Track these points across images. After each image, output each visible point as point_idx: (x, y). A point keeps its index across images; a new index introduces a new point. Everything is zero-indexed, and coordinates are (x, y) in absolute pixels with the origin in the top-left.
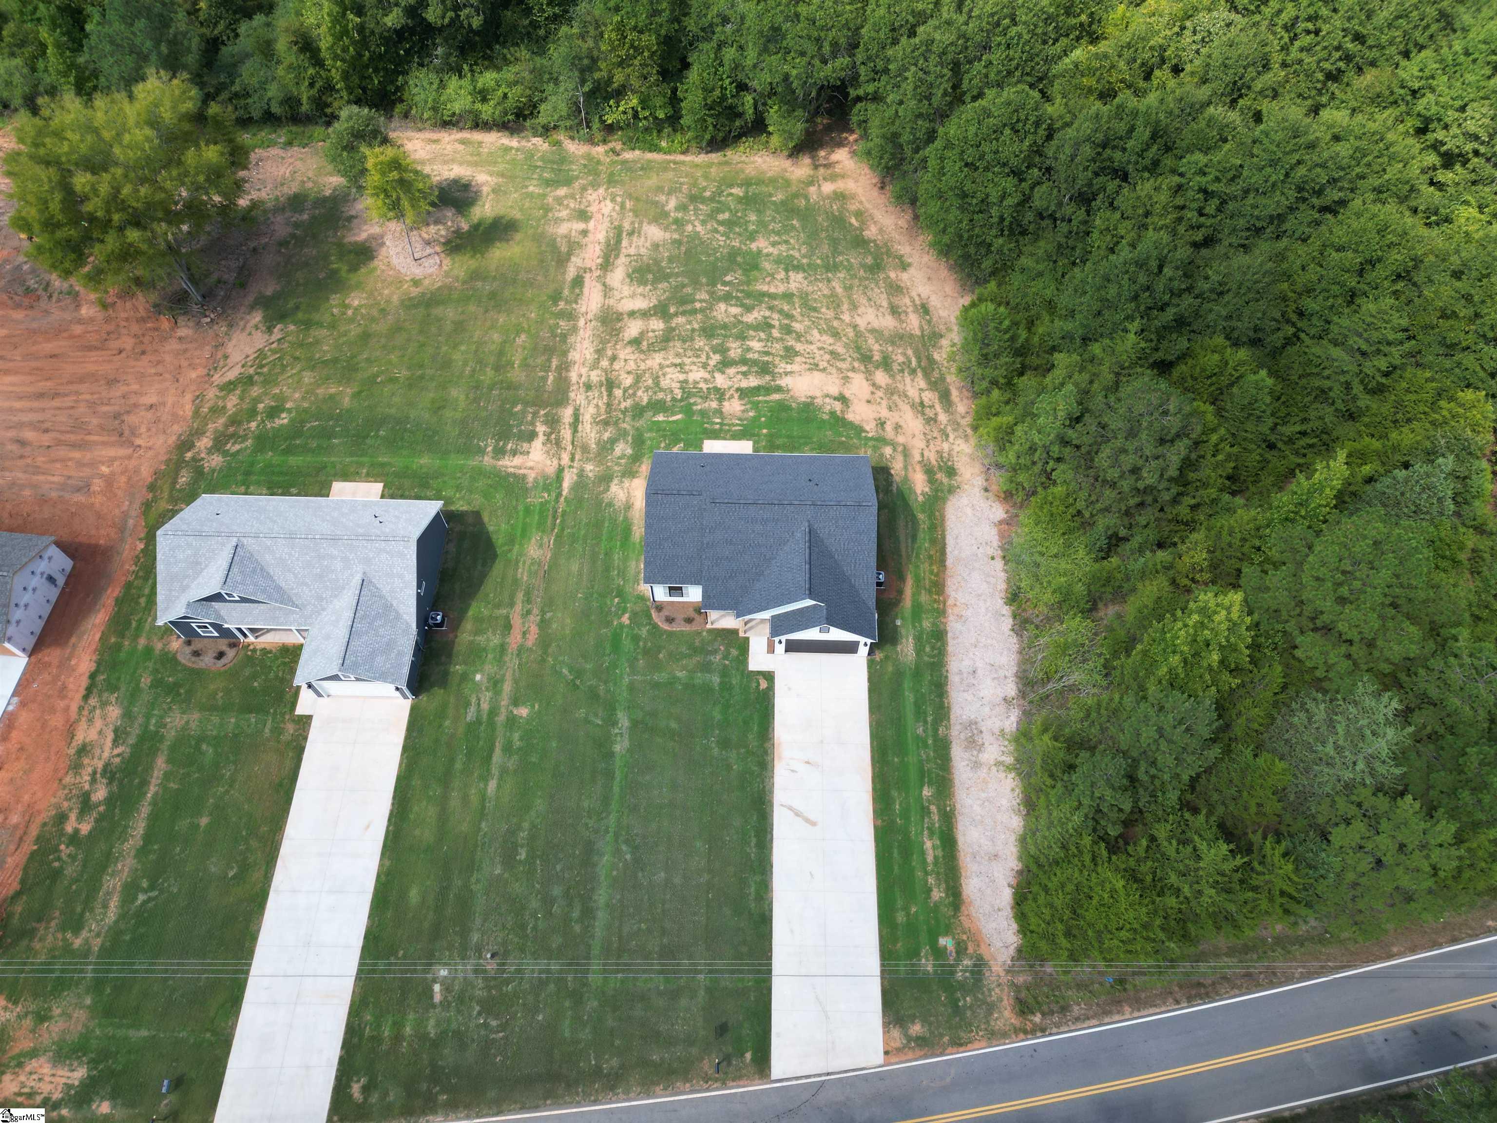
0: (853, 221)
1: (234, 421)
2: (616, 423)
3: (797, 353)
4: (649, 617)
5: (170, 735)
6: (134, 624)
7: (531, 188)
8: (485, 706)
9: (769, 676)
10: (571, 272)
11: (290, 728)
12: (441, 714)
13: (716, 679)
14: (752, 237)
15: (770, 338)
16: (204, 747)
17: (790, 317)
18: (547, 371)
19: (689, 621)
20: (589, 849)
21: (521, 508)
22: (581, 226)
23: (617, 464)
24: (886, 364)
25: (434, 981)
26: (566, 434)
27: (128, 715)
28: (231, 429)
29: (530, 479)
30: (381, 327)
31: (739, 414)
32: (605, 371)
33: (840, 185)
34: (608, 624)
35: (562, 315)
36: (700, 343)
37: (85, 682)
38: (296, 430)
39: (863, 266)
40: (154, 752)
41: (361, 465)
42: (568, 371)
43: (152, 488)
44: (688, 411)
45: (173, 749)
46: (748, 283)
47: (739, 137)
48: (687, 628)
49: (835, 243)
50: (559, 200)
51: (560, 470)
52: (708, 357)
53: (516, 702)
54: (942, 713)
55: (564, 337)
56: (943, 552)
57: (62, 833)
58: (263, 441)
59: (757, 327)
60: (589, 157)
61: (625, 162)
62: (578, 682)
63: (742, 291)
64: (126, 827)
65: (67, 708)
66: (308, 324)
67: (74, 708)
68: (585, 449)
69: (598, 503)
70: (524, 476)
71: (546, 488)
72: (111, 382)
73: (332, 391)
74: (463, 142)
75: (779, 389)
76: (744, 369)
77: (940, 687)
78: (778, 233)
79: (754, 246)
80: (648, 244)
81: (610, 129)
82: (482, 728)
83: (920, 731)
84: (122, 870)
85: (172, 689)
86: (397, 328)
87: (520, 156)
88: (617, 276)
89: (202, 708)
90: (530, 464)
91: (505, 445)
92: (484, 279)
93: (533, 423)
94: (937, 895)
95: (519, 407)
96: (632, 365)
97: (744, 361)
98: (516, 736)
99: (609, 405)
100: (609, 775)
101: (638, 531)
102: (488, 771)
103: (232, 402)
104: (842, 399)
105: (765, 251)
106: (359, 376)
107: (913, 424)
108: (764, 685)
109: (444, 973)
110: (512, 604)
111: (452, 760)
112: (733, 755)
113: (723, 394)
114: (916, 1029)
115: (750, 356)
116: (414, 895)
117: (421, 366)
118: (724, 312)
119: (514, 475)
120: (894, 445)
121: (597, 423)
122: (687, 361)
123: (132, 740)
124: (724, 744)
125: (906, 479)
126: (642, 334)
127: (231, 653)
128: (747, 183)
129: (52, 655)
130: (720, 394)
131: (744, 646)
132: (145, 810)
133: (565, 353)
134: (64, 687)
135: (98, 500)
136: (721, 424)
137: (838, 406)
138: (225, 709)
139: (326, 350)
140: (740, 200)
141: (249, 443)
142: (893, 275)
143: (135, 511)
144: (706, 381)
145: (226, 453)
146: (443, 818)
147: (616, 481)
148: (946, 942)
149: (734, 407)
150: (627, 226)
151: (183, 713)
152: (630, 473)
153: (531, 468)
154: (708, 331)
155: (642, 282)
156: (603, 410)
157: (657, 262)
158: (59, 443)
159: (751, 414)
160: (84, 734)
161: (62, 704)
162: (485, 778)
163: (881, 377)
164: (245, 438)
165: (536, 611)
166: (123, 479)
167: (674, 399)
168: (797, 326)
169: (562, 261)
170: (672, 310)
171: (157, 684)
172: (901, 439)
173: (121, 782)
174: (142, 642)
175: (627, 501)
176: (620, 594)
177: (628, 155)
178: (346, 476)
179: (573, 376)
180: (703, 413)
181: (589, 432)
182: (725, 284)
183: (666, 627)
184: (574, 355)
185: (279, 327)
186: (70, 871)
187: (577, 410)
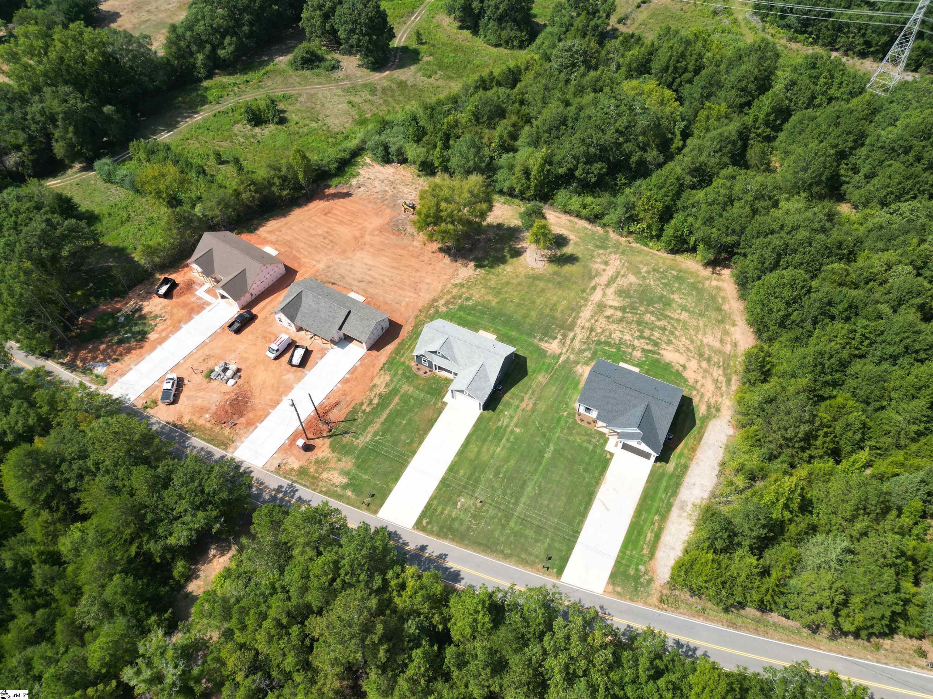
0: (720, 300)
1: (454, 298)
2: (588, 344)
3: (672, 343)
4: (574, 416)
5: (402, 391)
6: (401, 353)
7: (590, 247)
8: (505, 423)
9: (612, 455)
10: (593, 283)
11: (440, 404)
12: (490, 419)
13: (591, 448)
14: (673, 293)
15: (663, 333)
16: (411, 399)
17: (675, 328)
18: (569, 317)
19: (589, 423)
20: (524, 483)
21: (542, 362)
22: (604, 267)
23: (583, 359)
24: (709, 360)
25: (459, 501)
26: (568, 342)
27: (391, 380)
28: (452, 300)
29: (549, 353)
30: (515, 281)
31: (639, 357)
32: (592, 324)
33: (720, 284)
34: (558, 413)
35: (583, 298)
36: (634, 326)
37: (381, 366)
38: (473, 308)
39: (716, 319)
40: (395, 395)
41: (491, 327)
42: (578, 319)
43: (420, 311)
44: (619, 349)
45: (402, 396)
46: (663, 310)
47: (684, 251)
48: (587, 426)
49: (707, 306)
50: (599, 255)
51: (561, 354)
52: (635, 332)
53: (516, 426)
54: (675, 494)
55: (581, 307)
56: (701, 438)
57: (361, 408)
58: (461, 308)
59: (659, 328)
60: (618, 241)
61: (632, 247)
62: (540, 428)
63: (659, 312)
64: (380, 414)
65: (373, 371)
66: (489, 272)
67: (376, 372)
68: (573, 349)
69: (570, 371)
70: (547, 351)
71: (553, 358)
72: (417, 271)
73: (490, 298)
74: (570, 221)
75: (659, 354)
76: (648, 341)
77: (678, 485)
78: (685, 295)
79: (672, 296)
80: (628, 282)
81: (631, 233)
82: (502, 430)
83: (663, 496)
84: (375, 427)
85: (408, 378)
86: (520, 284)
87: (590, 233)
88: (610, 291)
89: (414, 387)
91: (544, 338)
92: (559, 276)
93: (557, 334)
94: (645, 552)
95: (554, 326)
96: (603, 326)
97: (649, 339)
98: (512, 437)
99: (588, 337)
100: (540, 463)
101: (582, 385)
102: (499, 444)
103: (455, 291)
104: (684, 367)
105: (676, 300)
106: (501, 296)
107: (710, 386)
108: (608, 456)
109: (463, 500)
110: (526, 393)
111: (488, 436)
112: (587, 475)
114: (619, 589)
115: (652, 337)
116: (462, 472)
117: (524, 300)
118: (648, 317)
119: (544, 350)
120: (698, 392)
121: (581, 342)
122: (626, 331)
123: (390, 388)
124: (586, 470)
125: (698, 406)
126: (612, 315)
127: (429, 373)
128: (680, 271)
129: (374, 353)
130: (634, 348)
131: (606, 441)
132: (387, 412)
133: (579, 313)
134: (374, 365)
135: (403, 309)
136: (630, 359)
137: (681, 369)
138: (421, 390)
139: (492, 283)
140: (674, 277)
141: (457, 307)
142: (727, 327)
143: (413, 317)
144: (630, 341)
145: (448, 308)
146: (479, 453)
147: (580, 365)
148: (642, 568)
149: (638, 354)
150: (622, 273)
151: (408, 386)
152: (586, 364)
153: (551, 349)
154: (639, 323)
155: (620, 296)
156: (585, 338)
157: (629, 290)
158: (395, 286)
159: (644, 359)
160: (376, 381)
161: (372, 369)
162: (498, 446)
163: (704, 364)
164: (455, 305)
165: (534, 399)
166: (412, 305)
167: (615, 343)
168: (677, 333)
169: (591, 278)
170: (628, 310)
171: (403, 374)
172: (702, 390)
173: (383, 400)
174: (403, 359)
175: (581, 373)
176: (567, 404)
177: (634, 245)
178: (486, 329)
179: (579, 322)
180: (624, 352)
181: (577, 344)
182: (654, 307)
183: (579, 422)
184: (582, 314)
185: (479, 270)
186: (359, 420)
187: (575, 334)
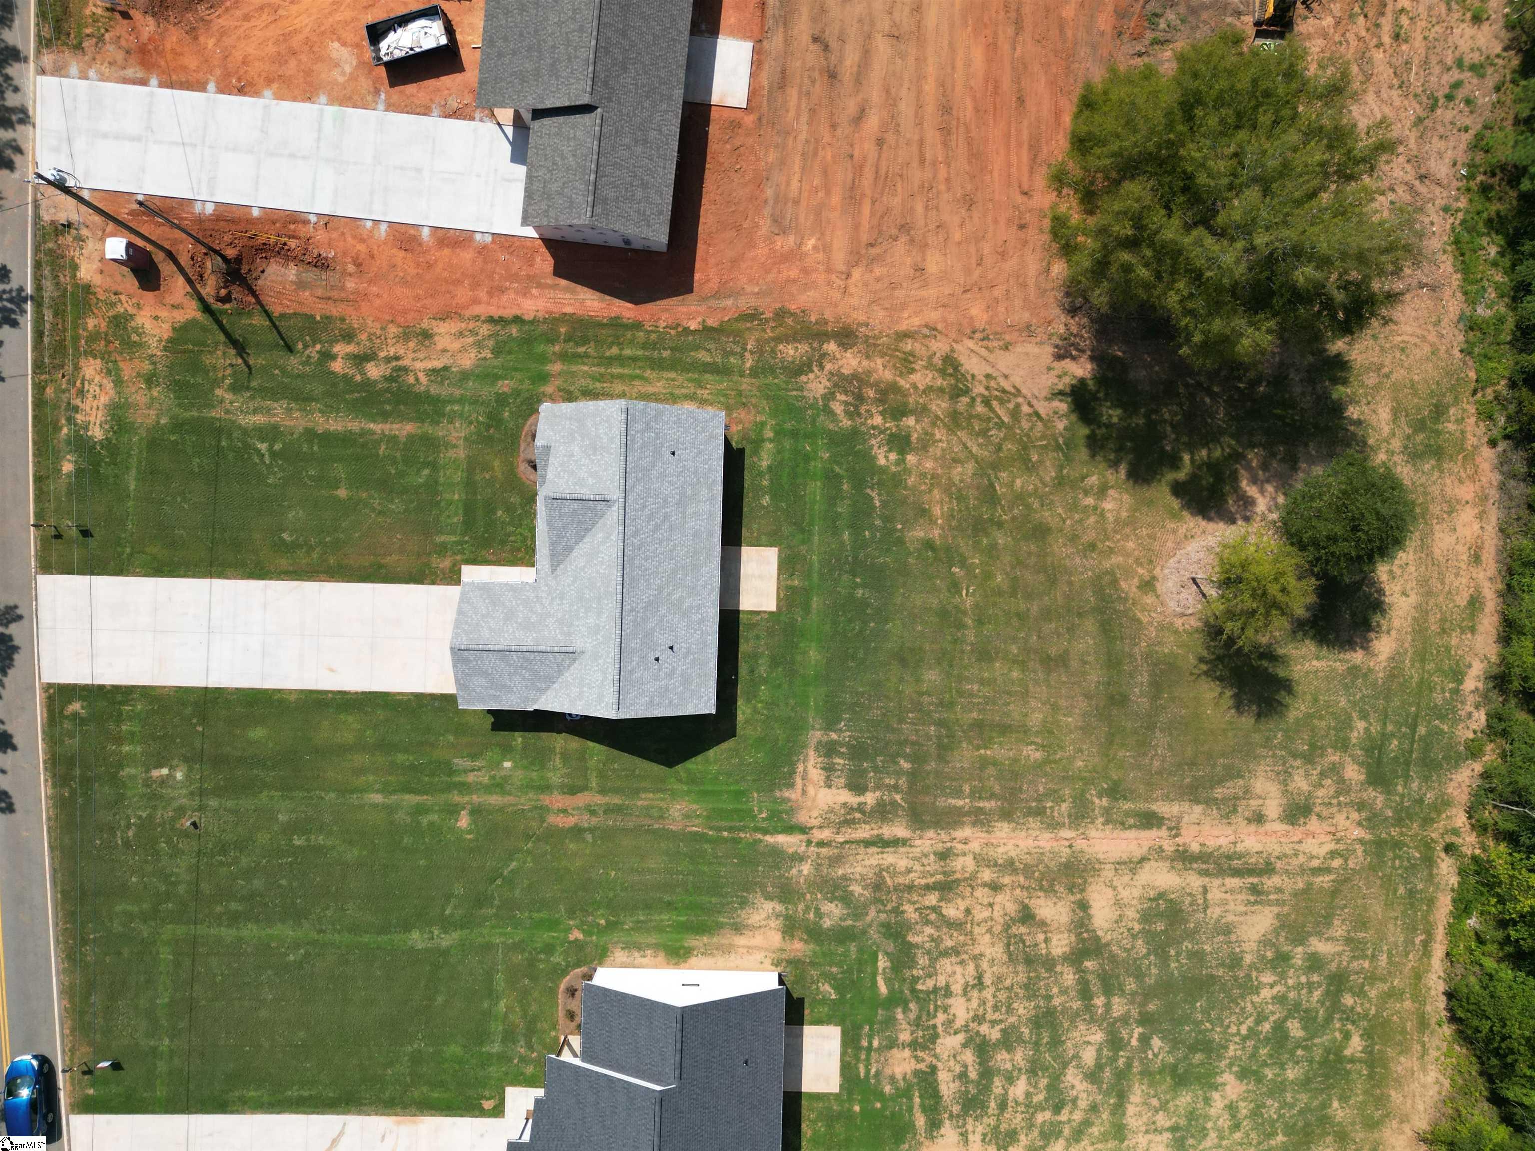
1: (885, 391)
2: (877, 901)
4: (578, 965)
5: (440, 430)
6: (581, 350)
7: (1360, 725)
8: (471, 778)
9: (498, 1111)
10: (1170, 808)
11: (446, 563)
12: (461, 730)
13: (496, 1048)
14: (1247, 1074)
15: (1032, 1108)
16: (426, 472)
18: (972, 795)
19: (570, 1015)
21: (742, 787)
22: (1273, 812)
23: (807, 909)
25: (171, 768)
26: (864, 832)
27: (465, 375)
28: (871, 393)
29: (787, 794)
30: (1060, 552)
31: (888, 1071)
32: (973, 877)
34: (571, 913)
35: (1080, 804)
36: (1023, 1009)
37: (508, 313)
40: (420, 418)
41: (808, 575)
42: (974, 824)
43: (781, 313)
44: (895, 1000)
45: (423, 438)
46: (1146, 1073)
48: (561, 1013)
50: (1332, 772)
51: (803, 830)
52: (994, 1023)
53: (476, 812)
55: (1039, 812)
57: (333, 341)
58: (848, 441)
59: (1054, 1087)
61: (1429, 861)
62: (499, 882)
63: (1129, 1065)
64: (338, 410)
65: (476, 301)
66: (1065, 448)
67: (478, 310)
68: (837, 860)
69: (748, 887)
70: (792, 786)
72: (969, 200)
73: (937, 511)
75: (934, 1124)
76: (973, 1074)
80: (1230, 918)
82: (445, 779)
84: (292, 418)
85: (494, 419)
86: (1055, 575)
87: (1440, 698)
88: (1161, 877)
89: (471, 459)
90: (811, 791)
91: (841, 755)
92: (1155, 685)
93: (878, 787)
95: (906, 765)
96: (980, 914)
97: (987, 1073)
98: (435, 817)
99: (910, 888)
100: (383, 930)
102: (394, 792)
103: (921, 379)
105: (1216, 1095)
106: (964, 542)
108: (487, 1105)
109: (179, 776)
110: (603, 791)
111: (406, 751)
112: (403, 1068)
113: (924, 1048)
115: (998, 1082)
116: (258, 733)
117: (980, 622)
118: (1086, 1040)
119: (793, 773)
121: (879, 875)
122: (988, 994)
123: (434, 390)
124: (417, 1059)
126: (1043, 924)
128: (1375, 1060)
129: (545, 262)
130: (924, 1044)
131: (536, 1081)
132: (355, 426)
133: (1007, 815)
134: (502, 290)
135: (761, 251)
136: (870, 1048)
138: (469, 485)
139: (1015, 483)
140: (1334, 1051)
141: (846, 423)
143: (744, 303)
144: (950, 1022)
145: (830, 396)
146: (343, 750)
147: (780, 908)
149: (901, 1064)
150: (1273, 882)
151: (466, 439)
152: (792, 927)
153: (804, 792)
154: (1046, 1019)
155: (1148, 916)
156: (901, 880)
157: (1191, 934)
158: (858, 168)
159: (888, 1089)
160: (444, 332)
161: (483, 295)
162: (386, 790)
164: (855, 414)
165: (594, 821)
166: (794, 274)
167: (916, 979)
169: (1197, 792)
170: (1089, 964)
171: (501, 400)
173: (387, 390)
175: (746, 926)
176: (612, 926)
177: (1446, 867)
178: (788, 561)
179: (967, 832)
180: (891, 1021)
181: (864, 864)
182: (1145, 1040)
183: (564, 985)
184: (1002, 830)
185: (1063, 406)
186: (293, 362)
187: (904, 842)
